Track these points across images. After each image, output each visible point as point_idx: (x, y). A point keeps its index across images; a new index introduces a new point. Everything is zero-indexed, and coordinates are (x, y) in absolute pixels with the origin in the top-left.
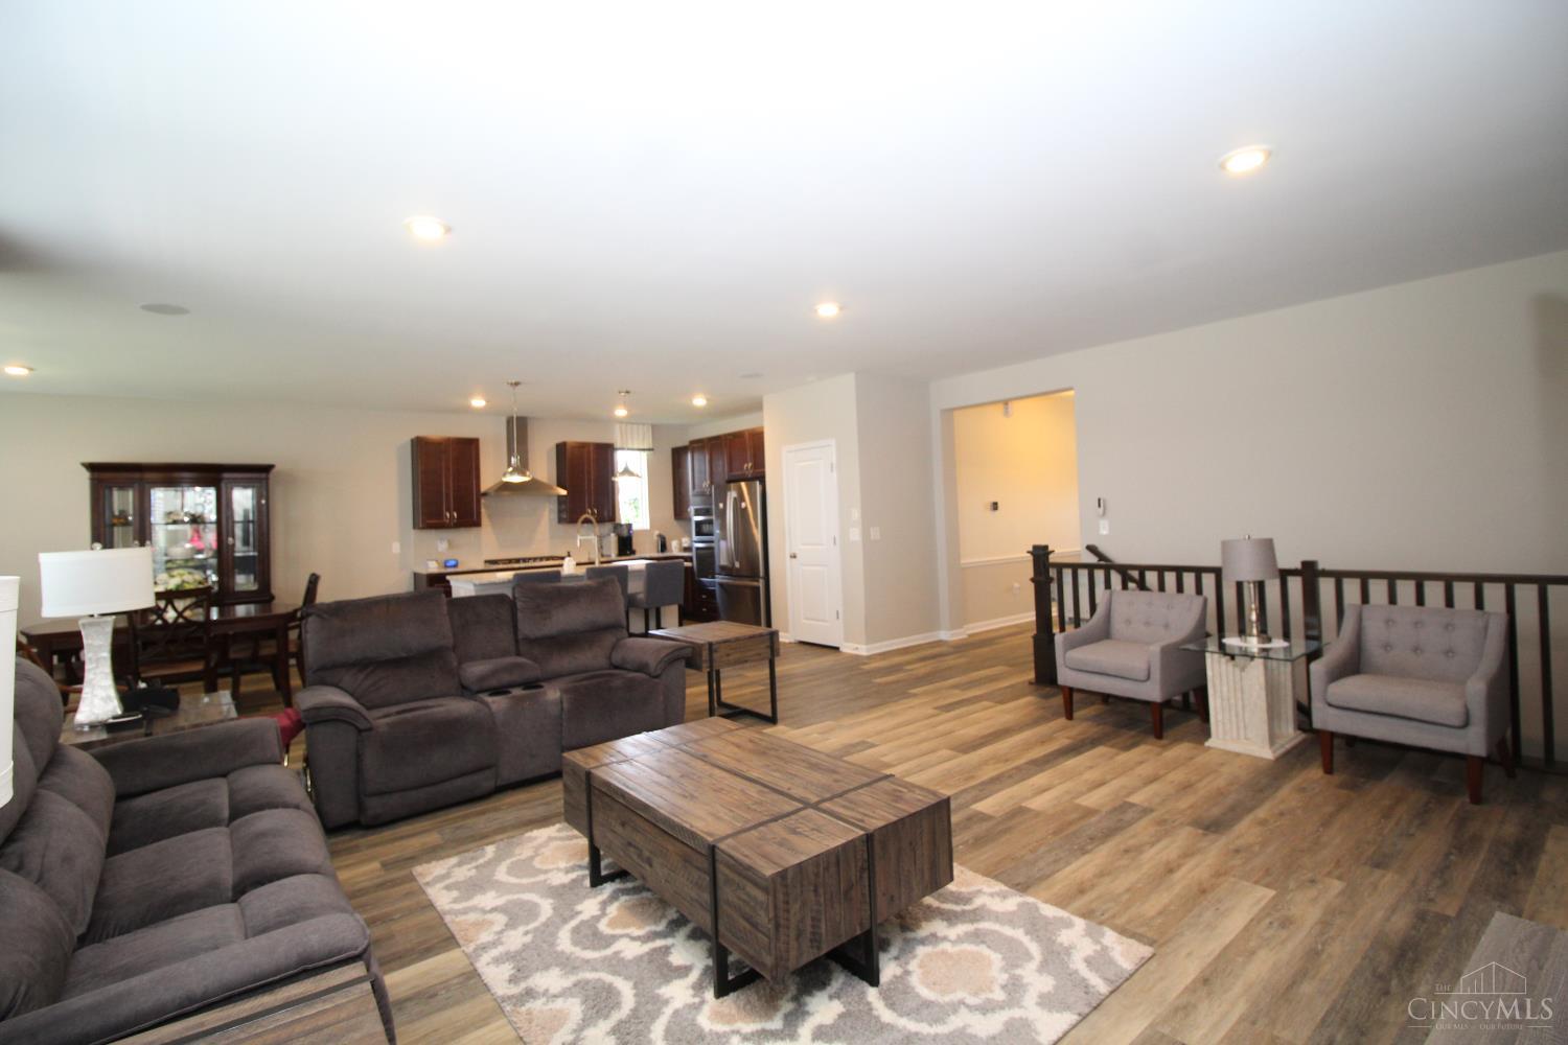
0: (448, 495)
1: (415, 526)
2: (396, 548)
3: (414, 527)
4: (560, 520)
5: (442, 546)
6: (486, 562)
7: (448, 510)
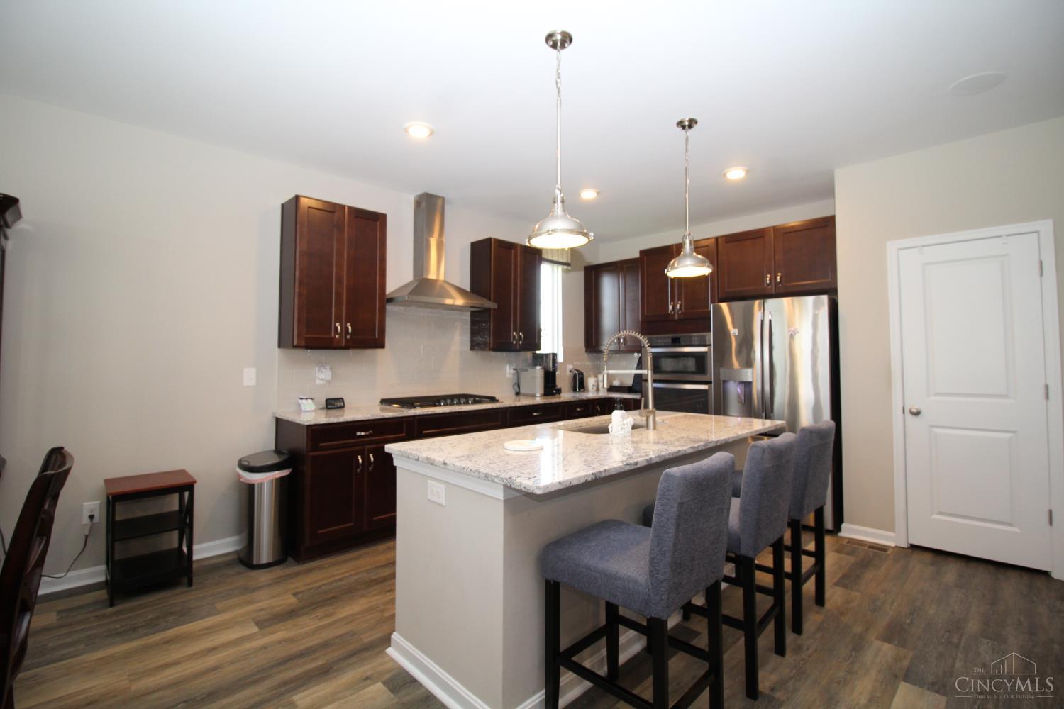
0: (339, 295)
1: (284, 342)
2: (249, 377)
3: (280, 346)
4: (474, 346)
5: (323, 375)
6: (384, 401)
7: (338, 319)
